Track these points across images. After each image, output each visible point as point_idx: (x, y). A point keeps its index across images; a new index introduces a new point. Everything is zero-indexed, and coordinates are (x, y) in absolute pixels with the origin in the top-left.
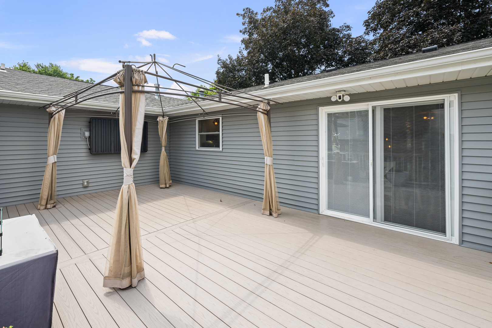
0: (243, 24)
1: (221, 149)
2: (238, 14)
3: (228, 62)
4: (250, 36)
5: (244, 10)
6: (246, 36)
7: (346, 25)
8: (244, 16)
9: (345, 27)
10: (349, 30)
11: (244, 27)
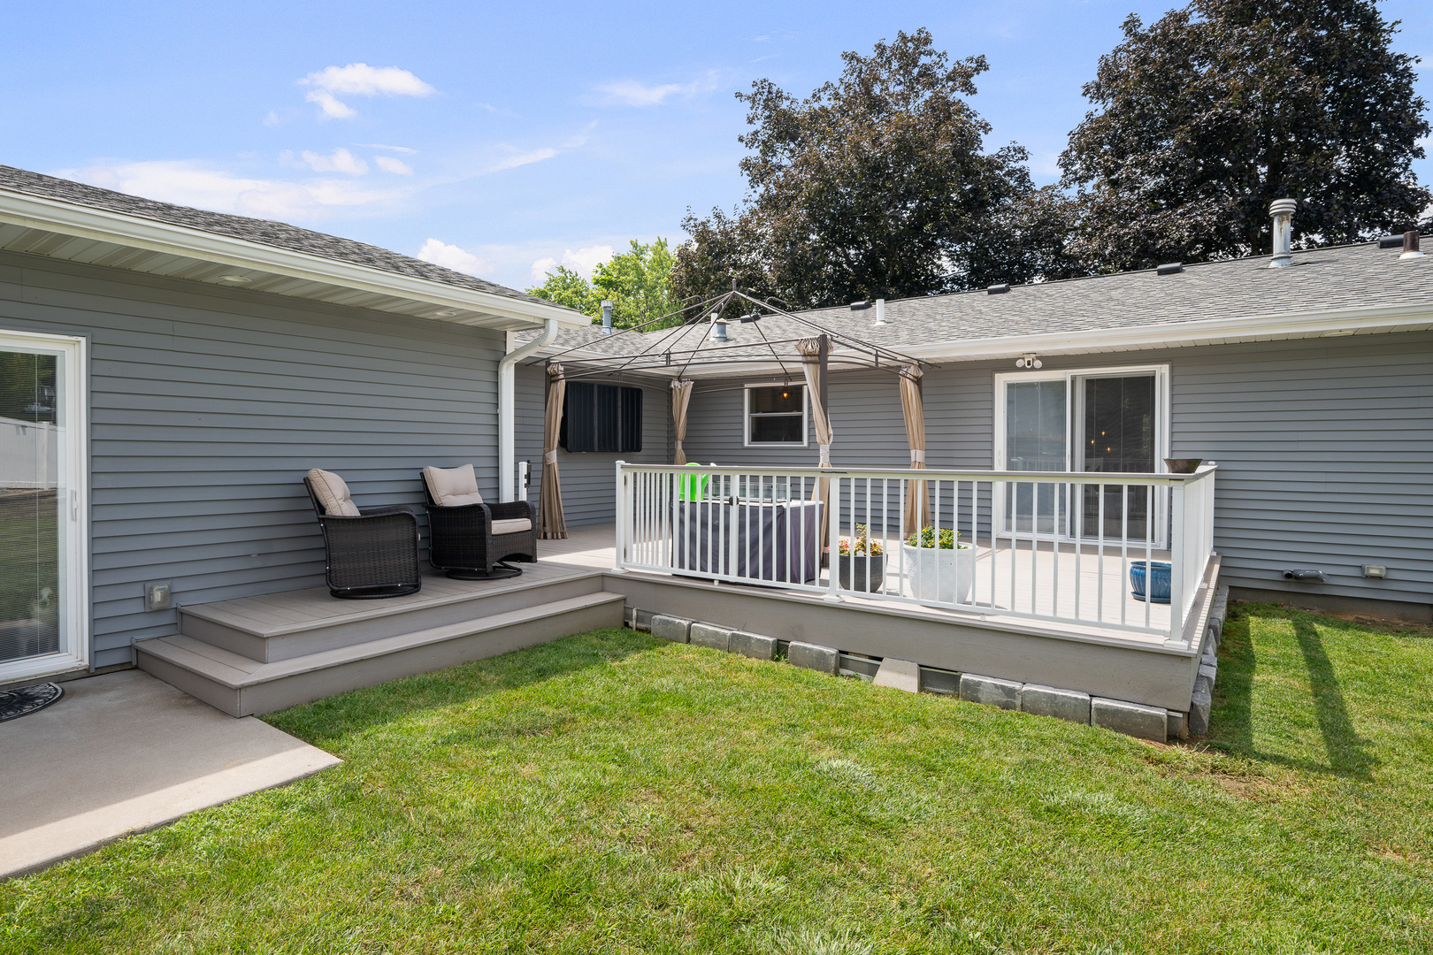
0: (748, 118)
1: (805, 443)
2: (739, 95)
3: (713, 227)
4: (764, 153)
5: (755, 84)
6: (755, 153)
7: (1016, 146)
8: (754, 100)
9: (1015, 150)
10: (1022, 158)
11: (752, 128)
